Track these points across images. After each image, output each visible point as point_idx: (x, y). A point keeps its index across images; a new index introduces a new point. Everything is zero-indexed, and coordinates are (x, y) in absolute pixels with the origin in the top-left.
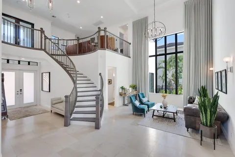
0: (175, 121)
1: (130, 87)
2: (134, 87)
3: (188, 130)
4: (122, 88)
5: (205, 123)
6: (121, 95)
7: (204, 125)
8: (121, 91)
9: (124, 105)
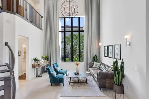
0: (87, 84)
1: (43, 57)
2: (46, 57)
3: (100, 90)
4: (36, 60)
5: (118, 83)
6: (33, 66)
7: (116, 84)
8: (33, 62)
9: (38, 76)
